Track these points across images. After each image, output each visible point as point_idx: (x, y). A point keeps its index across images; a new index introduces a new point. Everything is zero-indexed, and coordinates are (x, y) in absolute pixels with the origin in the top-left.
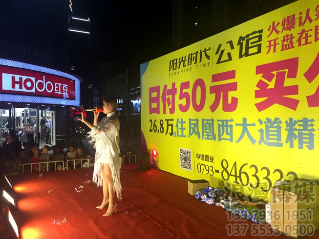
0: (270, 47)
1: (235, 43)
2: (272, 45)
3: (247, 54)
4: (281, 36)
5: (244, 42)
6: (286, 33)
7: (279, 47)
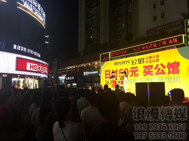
0: (146, 62)
1: (137, 60)
2: (147, 62)
3: (140, 63)
4: (149, 60)
5: (140, 60)
6: (150, 59)
7: (148, 62)
